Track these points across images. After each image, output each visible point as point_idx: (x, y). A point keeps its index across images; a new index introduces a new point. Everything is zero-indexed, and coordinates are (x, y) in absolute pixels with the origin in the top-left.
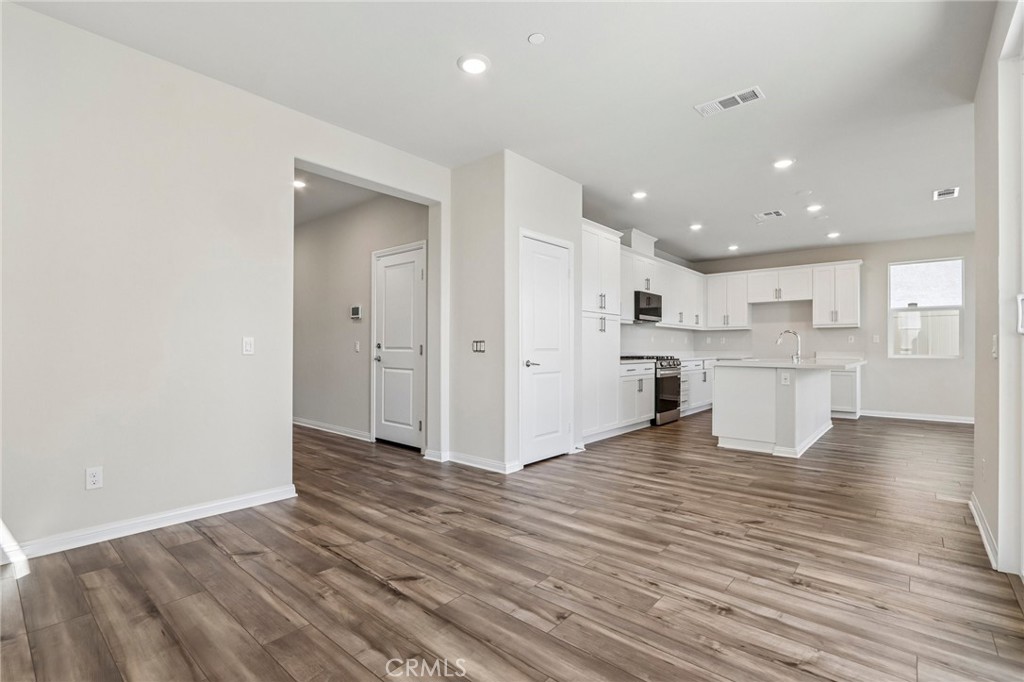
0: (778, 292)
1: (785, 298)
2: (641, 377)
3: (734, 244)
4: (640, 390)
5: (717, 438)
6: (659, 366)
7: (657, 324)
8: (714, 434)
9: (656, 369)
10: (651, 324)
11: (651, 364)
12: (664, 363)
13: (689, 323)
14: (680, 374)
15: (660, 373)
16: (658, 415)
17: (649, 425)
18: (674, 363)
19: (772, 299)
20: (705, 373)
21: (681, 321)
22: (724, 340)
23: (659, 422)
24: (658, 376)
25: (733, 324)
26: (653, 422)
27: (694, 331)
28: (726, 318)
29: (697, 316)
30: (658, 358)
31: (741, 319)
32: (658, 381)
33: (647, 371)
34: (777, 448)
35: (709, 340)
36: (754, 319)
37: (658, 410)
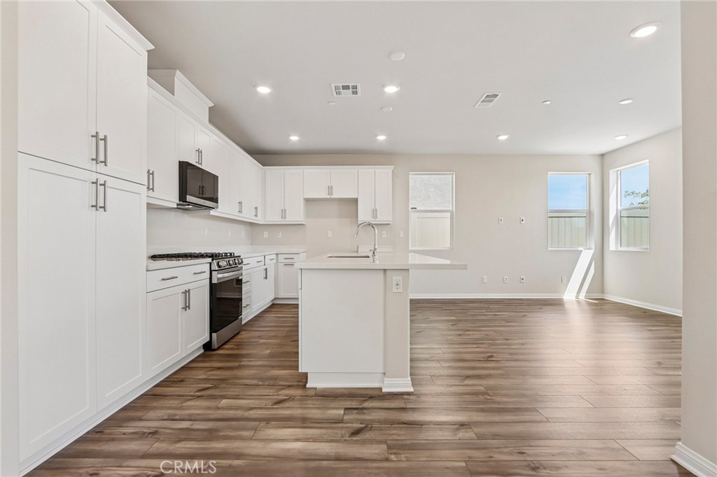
0: (330, 189)
1: (335, 195)
2: (186, 288)
3: (295, 135)
4: (187, 307)
5: (305, 375)
6: (215, 267)
7: (212, 212)
8: (302, 369)
9: (211, 271)
10: (205, 212)
11: (203, 265)
12: (223, 263)
13: (248, 216)
14: (242, 274)
15: (217, 277)
16: (214, 335)
17: (202, 351)
18: (234, 261)
19: (325, 195)
20: (266, 269)
21: (240, 212)
22: (280, 235)
23: (215, 344)
24: (215, 281)
25: (291, 219)
26: (207, 346)
27: (251, 224)
28: (284, 212)
29: (256, 208)
30: (213, 256)
31: (297, 214)
32: (213, 288)
33: (196, 277)
34: (387, 381)
35: (266, 234)
36: (308, 214)
37: (214, 328)
